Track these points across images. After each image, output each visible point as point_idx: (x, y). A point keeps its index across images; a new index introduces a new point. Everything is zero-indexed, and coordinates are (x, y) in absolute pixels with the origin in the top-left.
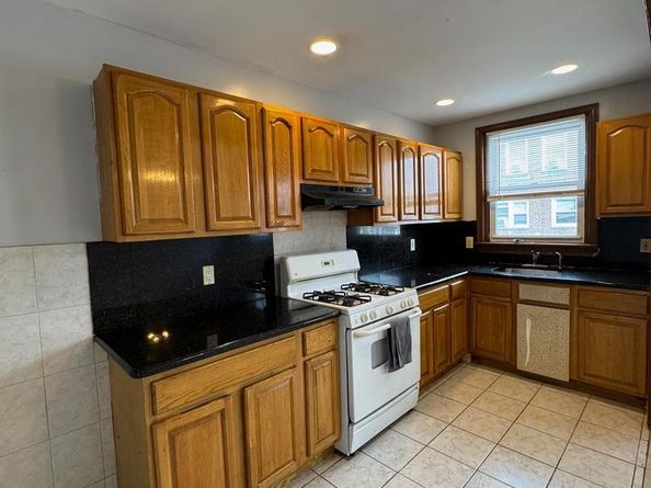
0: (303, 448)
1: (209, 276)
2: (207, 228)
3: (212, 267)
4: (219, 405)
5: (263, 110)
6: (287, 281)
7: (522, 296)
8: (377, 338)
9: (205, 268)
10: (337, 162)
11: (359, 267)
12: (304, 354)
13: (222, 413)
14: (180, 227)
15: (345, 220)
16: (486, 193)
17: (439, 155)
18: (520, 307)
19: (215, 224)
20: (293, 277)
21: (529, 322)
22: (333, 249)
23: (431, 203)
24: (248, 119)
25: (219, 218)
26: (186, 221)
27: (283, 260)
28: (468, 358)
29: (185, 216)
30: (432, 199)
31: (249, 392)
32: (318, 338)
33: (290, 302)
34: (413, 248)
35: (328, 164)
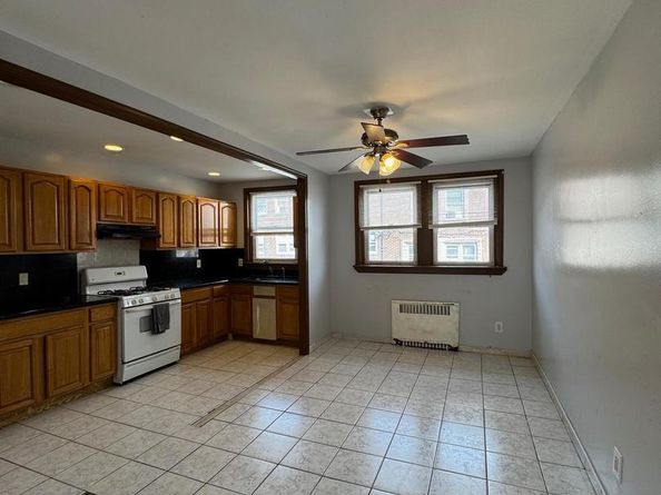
0: (87, 376)
1: (24, 279)
2: (25, 249)
3: (27, 275)
4: (29, 342)
5: (69, 181)
6: (86, 284)
7: (255, 294)
8: (144, 314)
9: (21, 275)
10: (126, 209)
11: (147, 276)
12: (90, 321)
13: (31, 347)
14: (7, 249)
15: (139, 246)
16: (251, 230)
17: (216, 204)
18: (254, 300)
19: (30, 246)
20: (90, 281)
21: (258, 309)
22: (128, 265)
23: (207, 236)
24: (58, 187)
25: (34, 244)
26: (10, 245)
27: (84, 270)
28: (230, 337)
29: (10, 241)
30: (209, 232)
31: (49, 338)
32: (100, 314)
33: (88, 298)
34: (199, 266)
35: (119, 211)
